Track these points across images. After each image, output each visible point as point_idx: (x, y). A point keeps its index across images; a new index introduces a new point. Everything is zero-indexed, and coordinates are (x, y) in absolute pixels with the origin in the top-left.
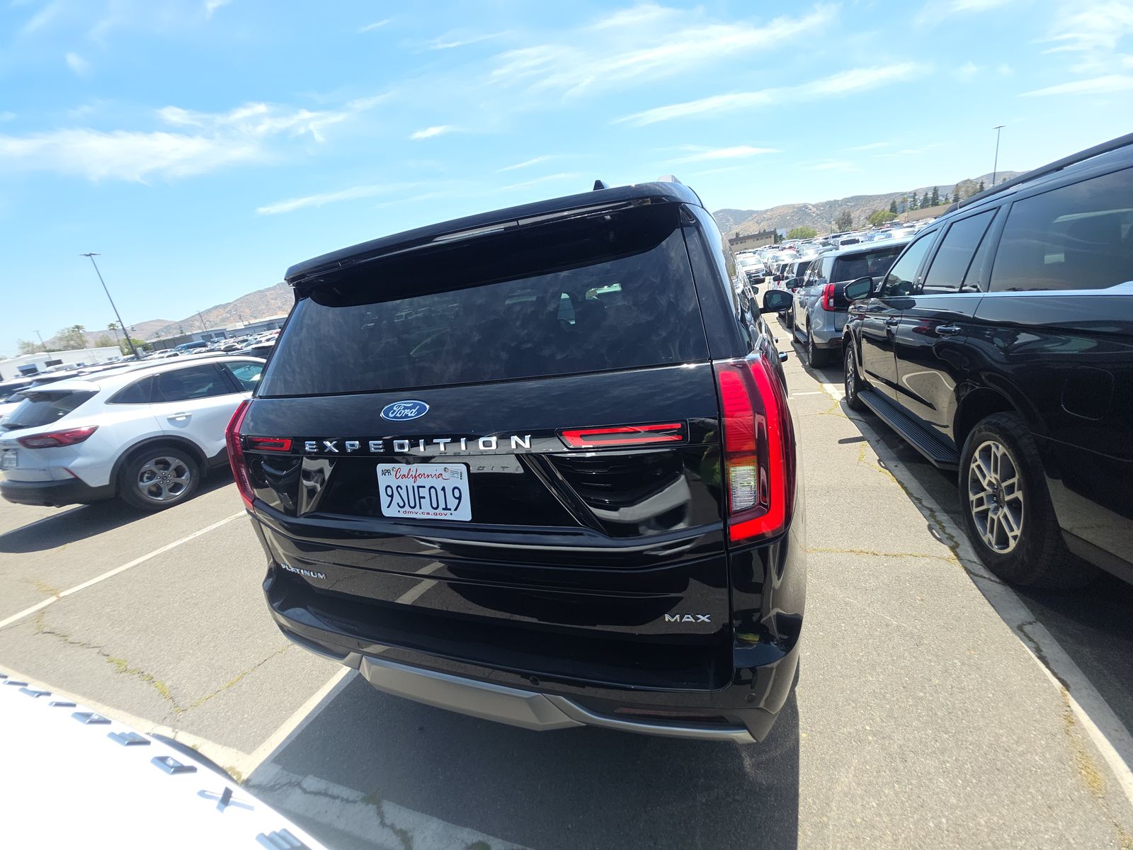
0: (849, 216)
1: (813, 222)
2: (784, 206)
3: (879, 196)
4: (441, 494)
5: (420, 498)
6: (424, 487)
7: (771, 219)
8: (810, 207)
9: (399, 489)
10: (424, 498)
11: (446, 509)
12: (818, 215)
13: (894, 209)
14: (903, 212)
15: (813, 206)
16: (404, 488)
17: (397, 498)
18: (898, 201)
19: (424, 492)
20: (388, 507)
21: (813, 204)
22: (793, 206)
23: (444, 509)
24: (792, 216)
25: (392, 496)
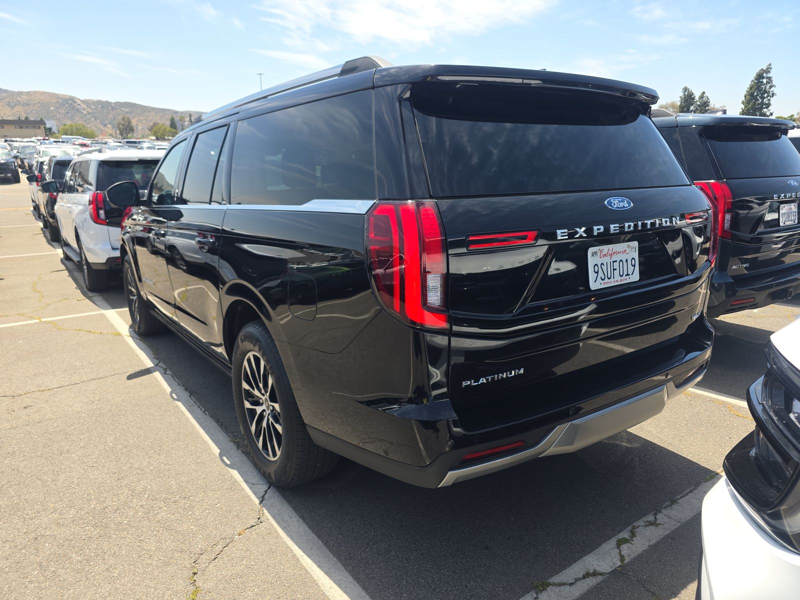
0: (129, 122)
1: (85, 121)
2: (46, 93)
3: (153, 109)
4: (625, 264)
5: (614, 270)
6: (616, 261)
7: (27, 105)
8: (77, 101)
9: (602, 265)
10: (616, 269)
11: (628, 275)
12: (89, 113)
13: (173, 125)
14: (183, 129)
15: (83, 102)
16: (605, 264)
17: (601, 274)
18: (177, 119)
19: (616, 265)
20: (595, 282)
21: (82, 99)
22: (56, 96)
23: (626, 275)
24: (57, 108)
25: (597, 273)
